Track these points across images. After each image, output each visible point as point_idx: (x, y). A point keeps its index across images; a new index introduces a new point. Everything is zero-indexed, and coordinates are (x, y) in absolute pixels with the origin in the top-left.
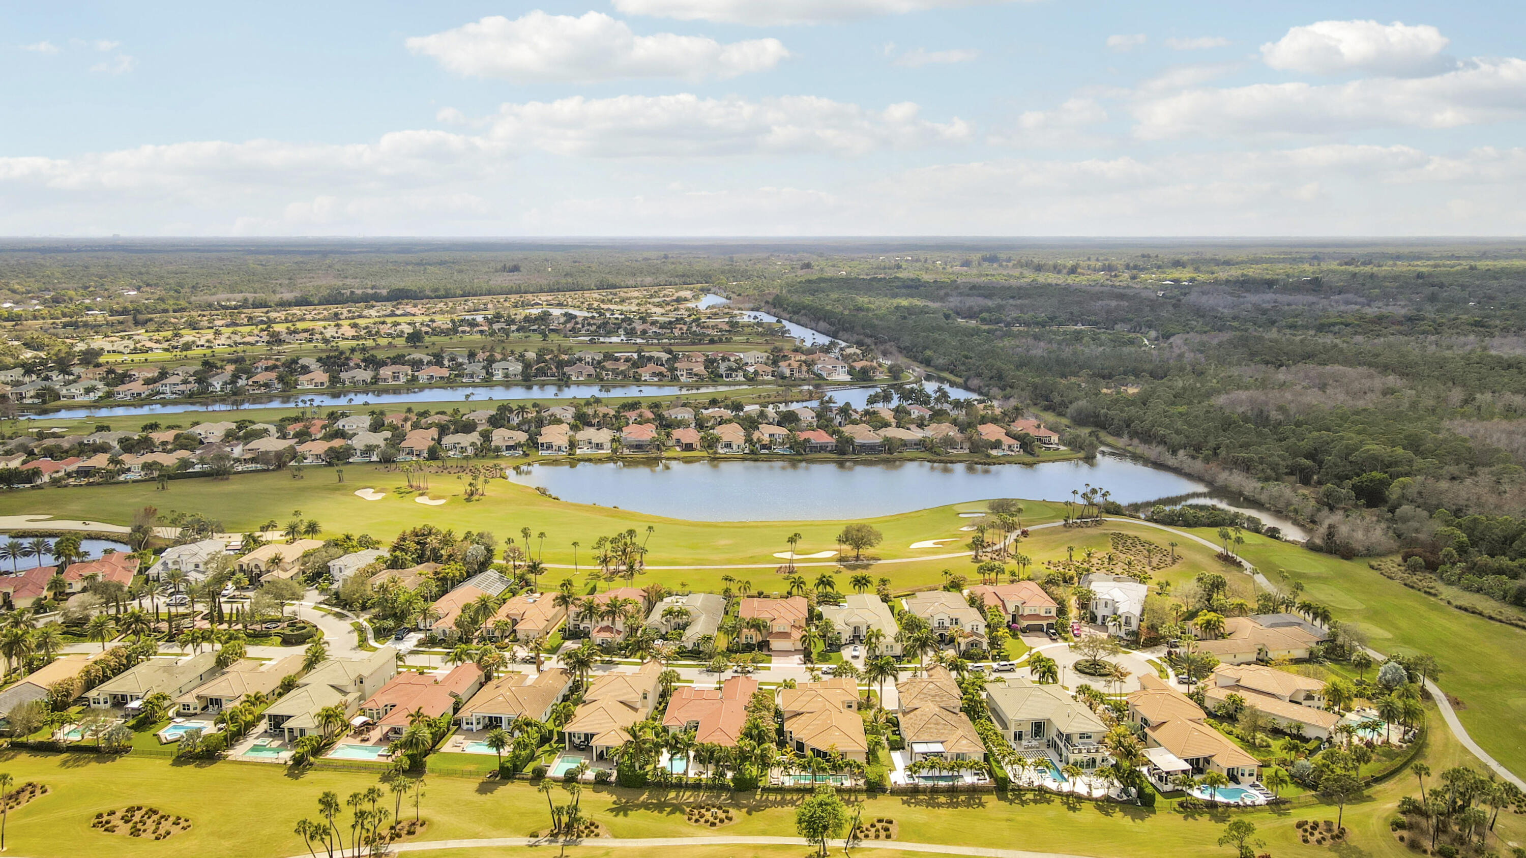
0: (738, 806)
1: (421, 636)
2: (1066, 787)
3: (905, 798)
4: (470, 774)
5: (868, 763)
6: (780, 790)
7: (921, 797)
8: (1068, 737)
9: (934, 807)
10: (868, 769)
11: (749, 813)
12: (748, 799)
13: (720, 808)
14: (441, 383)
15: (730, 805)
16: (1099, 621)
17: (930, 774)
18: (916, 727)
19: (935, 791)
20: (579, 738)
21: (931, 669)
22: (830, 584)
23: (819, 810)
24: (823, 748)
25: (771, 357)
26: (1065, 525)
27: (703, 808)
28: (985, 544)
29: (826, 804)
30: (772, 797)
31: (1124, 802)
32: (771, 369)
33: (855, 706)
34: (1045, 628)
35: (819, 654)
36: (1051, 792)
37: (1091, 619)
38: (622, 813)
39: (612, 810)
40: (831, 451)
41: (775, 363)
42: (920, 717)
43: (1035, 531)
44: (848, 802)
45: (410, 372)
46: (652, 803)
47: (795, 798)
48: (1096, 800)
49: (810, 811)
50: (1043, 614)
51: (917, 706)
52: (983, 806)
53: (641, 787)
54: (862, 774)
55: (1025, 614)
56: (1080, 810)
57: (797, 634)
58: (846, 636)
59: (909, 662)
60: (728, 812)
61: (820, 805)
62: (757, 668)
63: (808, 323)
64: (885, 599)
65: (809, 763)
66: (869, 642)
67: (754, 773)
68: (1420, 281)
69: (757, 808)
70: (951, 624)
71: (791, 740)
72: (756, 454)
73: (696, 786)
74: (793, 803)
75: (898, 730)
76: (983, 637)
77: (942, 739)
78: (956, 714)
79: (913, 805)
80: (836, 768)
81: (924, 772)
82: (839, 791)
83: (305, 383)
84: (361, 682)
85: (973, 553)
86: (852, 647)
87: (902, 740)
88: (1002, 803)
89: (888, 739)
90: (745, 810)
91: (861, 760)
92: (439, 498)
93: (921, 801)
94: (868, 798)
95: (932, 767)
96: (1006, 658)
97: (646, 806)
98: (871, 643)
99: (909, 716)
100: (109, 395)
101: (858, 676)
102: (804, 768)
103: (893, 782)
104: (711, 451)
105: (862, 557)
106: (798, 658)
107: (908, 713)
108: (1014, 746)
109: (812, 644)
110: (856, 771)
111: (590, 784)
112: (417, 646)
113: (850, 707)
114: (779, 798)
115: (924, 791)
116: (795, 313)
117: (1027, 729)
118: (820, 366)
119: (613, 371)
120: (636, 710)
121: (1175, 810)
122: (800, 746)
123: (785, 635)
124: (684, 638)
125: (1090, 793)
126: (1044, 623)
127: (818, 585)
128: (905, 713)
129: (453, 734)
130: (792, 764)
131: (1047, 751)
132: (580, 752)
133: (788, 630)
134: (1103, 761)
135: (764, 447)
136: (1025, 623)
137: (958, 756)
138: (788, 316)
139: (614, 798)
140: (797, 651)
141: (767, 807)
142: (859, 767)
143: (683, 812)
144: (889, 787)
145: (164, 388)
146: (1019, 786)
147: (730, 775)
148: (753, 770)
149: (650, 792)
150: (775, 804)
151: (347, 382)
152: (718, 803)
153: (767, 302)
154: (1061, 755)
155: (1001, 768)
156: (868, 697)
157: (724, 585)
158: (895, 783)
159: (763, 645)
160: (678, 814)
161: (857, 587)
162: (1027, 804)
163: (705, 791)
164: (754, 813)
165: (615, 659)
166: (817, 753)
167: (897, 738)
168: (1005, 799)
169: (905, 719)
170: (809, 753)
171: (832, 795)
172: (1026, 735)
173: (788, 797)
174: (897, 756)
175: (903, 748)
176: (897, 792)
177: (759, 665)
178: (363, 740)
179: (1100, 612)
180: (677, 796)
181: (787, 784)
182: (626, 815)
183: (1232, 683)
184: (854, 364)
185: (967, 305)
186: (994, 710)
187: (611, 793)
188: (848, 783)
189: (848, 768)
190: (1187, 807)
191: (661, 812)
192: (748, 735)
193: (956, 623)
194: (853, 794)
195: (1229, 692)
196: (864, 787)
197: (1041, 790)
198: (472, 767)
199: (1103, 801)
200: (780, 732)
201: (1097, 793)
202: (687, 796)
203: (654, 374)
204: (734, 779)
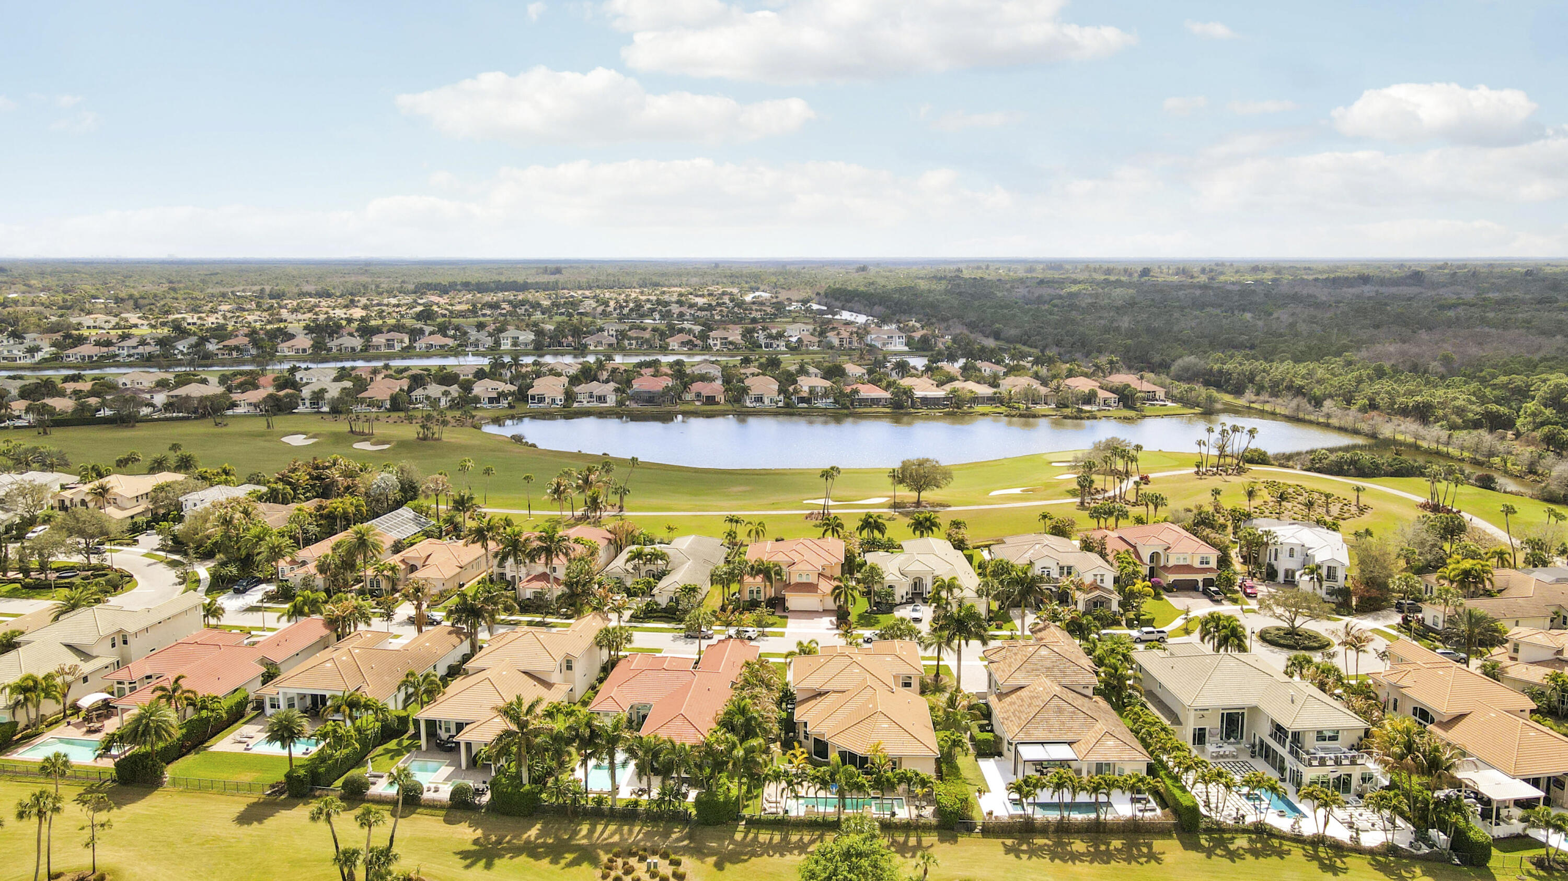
0: (699, 852)
1: (272, 587)
2: (1309, 828)
3: (1009, 842)
4: (238, 788)
5: (940, 777)
6: (781, 824)
7: (1040, 841)
8: (1296, 736)
9: (1065, 861)
10: (940, 788)
11: (719, 866)
12: (721, 839)
13: (665, 856)
14: (440, 352)
15: (686, 850)
16: (1281, 577)
17: (1056, 800)
18: (1023, 716)
19: (1063, 829)
20: (448, 730)
21: (1040, 630)
22: (880, 528)
23: (844, 867)
24: (860, 750)
25: (818, 329)
26: (1197, 473)
27: (634, 855)
28: (1093, 491)
29: (860, 855)
30: (764, 837)
31: (1424, 859)
32: (817, 339)
33: (916, 684)
34: (1201, 584)
35: (861, 617)
36: (1282, 837)
37: (1268, 574)
38: (482, 863)
39: (464, 855)
40: (884, 406)
41: (822, 333)
42: (1027, 701)
43: (1157, 479)
44: (902, 849)
45: (407, 340)
46: (544, 845)
47: (806, 839)
48: (1371, 852)
49: (825, 869)
50: (1197, 564)
51: (1022, 682)
52: (1158, 861)
53: (531, 815)
54: (929, 798)
55: (1170, 564)
56: (1345, 870)
57: (826, 587)
58: (902, 590)
59: (999, 627)
60: (677, 863)
61: (847, 855)
62: (764, 634)
63: (862, 308)
64: (959, 545)
65: (832, 775)
66: (937, 599)
67: (734, 792)
68: (1529, 278)
69: (735, 857)
70: (1061, 574)
71: (806, 738)
72: (792, 408)
73: (629, 814)
74: (802, 848)
75: (990, 724)
76: (1111, 592)
77: (1070, 737)
78: (1091, 698)
79: (1024, 857)
80: (884, 785)
81: (1044, 796)
82: (887, 826)
83: (286, 350)
84: (125, 642)
85: (1078, 500)
86: (910, 607)
87: (998, 740)
88: (1193, 855)
89: (972, 738)
90: (711, 860)
91: (928, 771)
92: (383, 443)
93: (1041, 848)
94: (942, 841)
95: (1059, 786)
96: (1149, 623)
97: (532, 851)
98: (940, 598)
99: (1008, 699)
100: (55, 358)
101: (921, 641)
102: (824, 784)
103: (985, 810)
104: (736, 405)
105: (924, 503)
106: (827, 622)
107: (1007, 694)
108: (1195, 752)
109: (850, 598)
110: (918, 790)
111: (442, 807)
112: (262, 601)
113: (907, 685)
114: (777, 838)
115: (1044, 829)
116: (847, 301)
117: (1213, 724)
118: (873, 336)
119: (637, 338)
120: (548, 685)
121: (1530, 874)
122: (821, 748)
123: (809, 588)
124: (655, 591)
125: (1356, 840)
126: (1200, 578)
127: (861, 529)
128: (1001, 696)
129: (245, 723)
130: (802, 777)
131: (1252, 761)
132: (443, 754)
133: (813, 579)
134: (1364, 780)
135: (802, 400)
136: (1171, 578)
137: (1100, 768)
138: (840, 305)
139: (479, 833)
140: (826, 612)
141: (753, 854)
142: (924, 783)
143: (594, 861)
144: (979, 821)
145: (121, 351)
146: (1218, 823)
147: (693, 794)
148: (734, 788)
149: (545, 824)
150: (769, 849)
151: (334, 350)
152: (663, 846)
153: (818, 294)
154: (1282, 770)
155: (1183, 789)
156: (937, 675)
157: (728, 527)
158: (990, 813)
159: (777, 604)
160: (585, 865)
161: (918, 533)
162: (1241, 857)
163: (645, 823)
164: (728, 865)
165: (549, 619)
166: (848, 757)
167: (988, 736)
168: (1196, 846)
169: (1001, 704)
170: (834, 756)
171: (873, 836)
172: (1212, 735)
173: (794, 838)
174: (989, 767)
175: (1000, 754)
176: (993, 830)
177: (767, 630)
178: (90, 731)
179: (1283, 564)
180: (591, 831)
181: (793, 814)
182: (489, 866)
183: (1549, 656)
184: (913, 334)
185: (1036, 295)
186: (1151, 695)
187: (475, 824)
188: (904, 813)
189: (904, 786)
190: (1552, 868)
191: (555, 861)
192: (727, 724)
193: (1069, 573)
194: (912, 833)
195: (1549, 671)
196: (934, 821)
197: (1261, 831)
198: (247, 777)
199: (1385, 855)
200: (789, 725)
201: (1372, 839)
202: (608, 833)
203: (683, 344)
204: (698, 803)
